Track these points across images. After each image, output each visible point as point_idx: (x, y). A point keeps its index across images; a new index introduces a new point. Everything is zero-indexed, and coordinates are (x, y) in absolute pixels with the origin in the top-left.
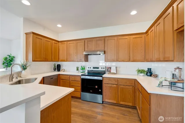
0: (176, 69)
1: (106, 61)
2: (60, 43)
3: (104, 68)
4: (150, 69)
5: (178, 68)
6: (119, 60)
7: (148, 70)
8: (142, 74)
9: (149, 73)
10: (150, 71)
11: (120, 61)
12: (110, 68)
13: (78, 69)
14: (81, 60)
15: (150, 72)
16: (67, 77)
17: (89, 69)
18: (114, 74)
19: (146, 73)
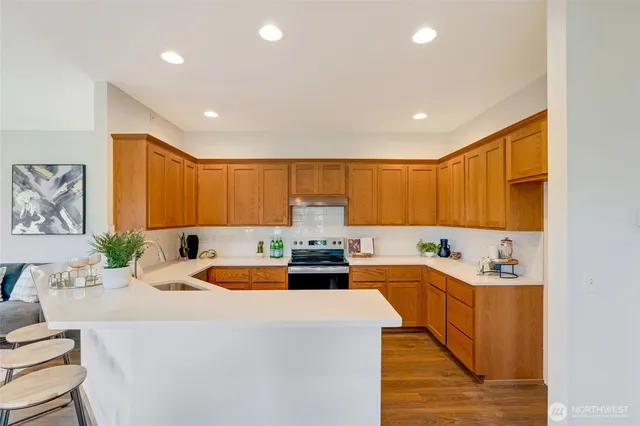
0: (503, 241)
1: (348, 223)
2: (200, 166)
3: (340, 243)
4: (446, 241)
5: (507, 240)
6: (383, 222)
7: (442, 244)
8: (431, 254)
9: (444, 250)
10: (446, 244)
11: (383, 225)
12: (359, 242)
13: (261, 249)
14: (277, 221)
15: (446, 248)
16: (240, 273)
17: (298, 247)
18: (369, 256)
19: (437, 250)
